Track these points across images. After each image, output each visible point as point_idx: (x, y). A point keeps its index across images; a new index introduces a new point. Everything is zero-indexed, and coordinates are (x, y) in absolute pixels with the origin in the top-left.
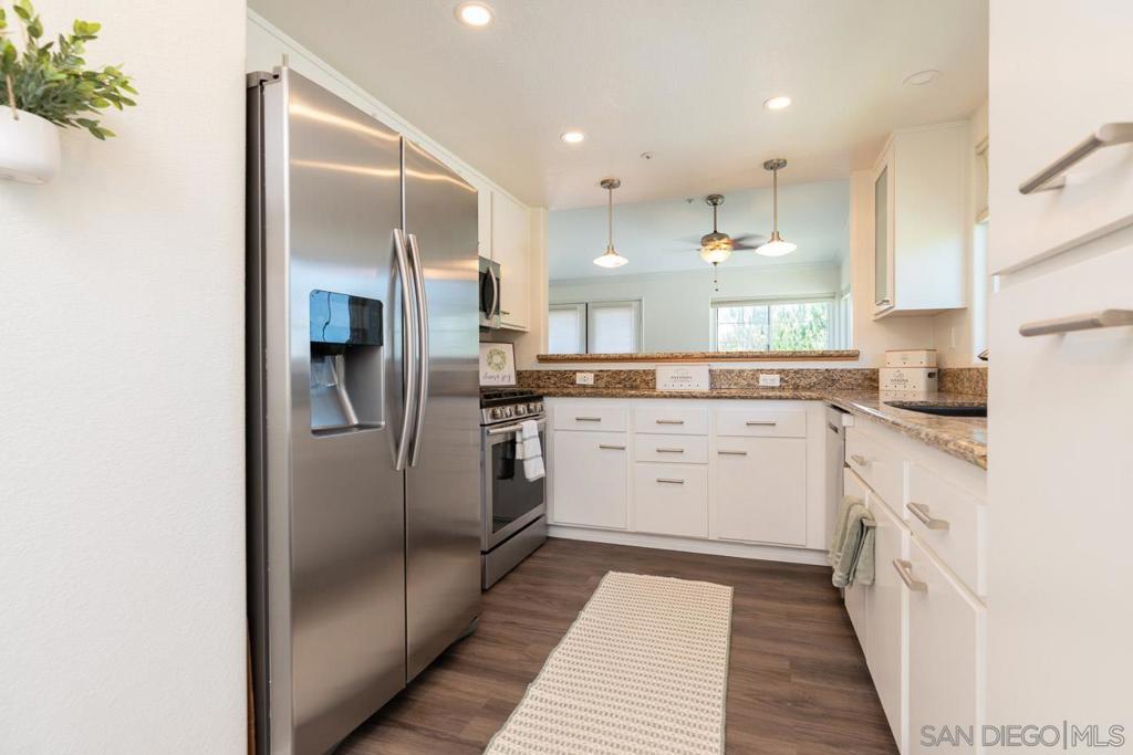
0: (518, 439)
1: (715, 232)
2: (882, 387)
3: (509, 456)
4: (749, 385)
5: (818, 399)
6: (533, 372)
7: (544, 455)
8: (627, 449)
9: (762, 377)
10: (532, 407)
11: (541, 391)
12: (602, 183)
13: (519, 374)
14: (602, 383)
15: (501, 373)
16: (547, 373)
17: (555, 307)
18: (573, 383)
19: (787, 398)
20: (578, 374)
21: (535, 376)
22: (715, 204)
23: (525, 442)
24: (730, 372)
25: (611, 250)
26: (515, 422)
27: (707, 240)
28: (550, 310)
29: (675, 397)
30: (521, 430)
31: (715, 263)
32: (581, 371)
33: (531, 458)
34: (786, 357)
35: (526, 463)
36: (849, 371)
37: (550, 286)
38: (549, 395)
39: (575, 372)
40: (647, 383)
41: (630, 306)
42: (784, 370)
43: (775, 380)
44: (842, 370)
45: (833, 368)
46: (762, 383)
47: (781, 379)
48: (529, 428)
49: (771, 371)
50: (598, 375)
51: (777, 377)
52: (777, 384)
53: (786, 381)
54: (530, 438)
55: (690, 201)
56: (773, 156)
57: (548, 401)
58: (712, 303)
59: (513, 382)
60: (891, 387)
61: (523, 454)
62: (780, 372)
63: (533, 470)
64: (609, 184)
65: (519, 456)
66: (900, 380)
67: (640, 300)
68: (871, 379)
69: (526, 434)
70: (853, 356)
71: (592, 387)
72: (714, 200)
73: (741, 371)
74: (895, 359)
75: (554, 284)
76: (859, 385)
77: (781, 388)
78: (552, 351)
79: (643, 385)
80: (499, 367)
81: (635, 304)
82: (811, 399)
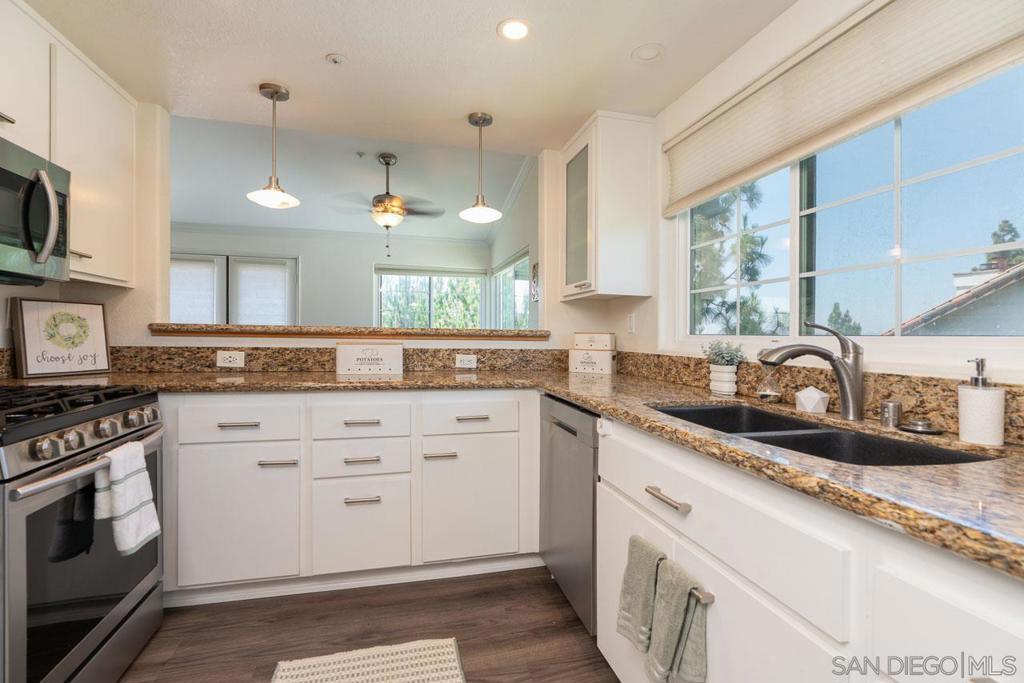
0: (101, 482)
1: (388, 193)
2: (572, 368)
3: (78, 516)
4: (445, 367)
5: (531, 387)
6: (141, 349)
7: (157, 498)
8: (302, 464)
9: (459, 357)
10: (133, 416)
11: (153, 383)
12: (262, 87)
13: (114, 353)
14: (257, 366)
15: (76, 352)
16: (167, 351)
17: (179, 256)
18: (212, 365)
19: (500, 388)
20: (219, 352)
21: (145, 355)
22: (388, 164)
23: (117, 488)
24: (424, 351)
25: (274, 183)
26: (93, 453)
27: (379, 200)
28: (172, 259)
29: (369, 389)
30: (107, 468)
31: (387, 227)
32: (225, 349)
33: (131, 512)
34: (484, 336)
35: (118, 526)
36: (541, 352)
37: (172, 229)
38: (169, 390)
39: (214, 350)
40: (322, 365)
41: (284, 264)
42: (480, 350)
43: (470, 361)
44: (535, 351)
45: (528, 348)
46: (458, 365)
47: (478, 360)
48: (127, 458)
49: (467, 351)
50: (251, 355)
51: (474, 358)
52: (474, 365)
53: (483, 362)
54: (128, 476)
55: (361, 154)
56: (479, 110)
57: (166, 402)
58: (376, 269)
59: (103, 364)
60: (581, 370)
61: (112, 508)
62: (477, 352)
63: (133, 531)
64: (272, 92)
65: (101, 512)
66: (589, 362)
67: (296, 259)
68: (560, 360)
69: (117, 472)
70: (545, 336)
71: (242, 371)
72: (386, 159)
73: (437, 351)
74: (582, 340)
75: (178, 227)
76: (549, 366)
77: (478, 370)
78: (176, 318)
79: (317, 368)
80: (72, 341)
81: (289, 263)
82: (524, 387)
